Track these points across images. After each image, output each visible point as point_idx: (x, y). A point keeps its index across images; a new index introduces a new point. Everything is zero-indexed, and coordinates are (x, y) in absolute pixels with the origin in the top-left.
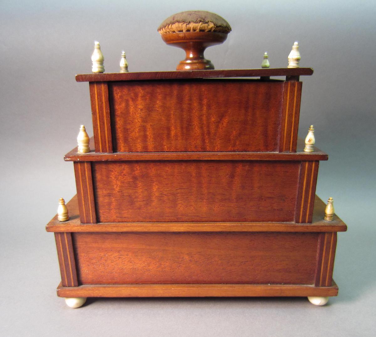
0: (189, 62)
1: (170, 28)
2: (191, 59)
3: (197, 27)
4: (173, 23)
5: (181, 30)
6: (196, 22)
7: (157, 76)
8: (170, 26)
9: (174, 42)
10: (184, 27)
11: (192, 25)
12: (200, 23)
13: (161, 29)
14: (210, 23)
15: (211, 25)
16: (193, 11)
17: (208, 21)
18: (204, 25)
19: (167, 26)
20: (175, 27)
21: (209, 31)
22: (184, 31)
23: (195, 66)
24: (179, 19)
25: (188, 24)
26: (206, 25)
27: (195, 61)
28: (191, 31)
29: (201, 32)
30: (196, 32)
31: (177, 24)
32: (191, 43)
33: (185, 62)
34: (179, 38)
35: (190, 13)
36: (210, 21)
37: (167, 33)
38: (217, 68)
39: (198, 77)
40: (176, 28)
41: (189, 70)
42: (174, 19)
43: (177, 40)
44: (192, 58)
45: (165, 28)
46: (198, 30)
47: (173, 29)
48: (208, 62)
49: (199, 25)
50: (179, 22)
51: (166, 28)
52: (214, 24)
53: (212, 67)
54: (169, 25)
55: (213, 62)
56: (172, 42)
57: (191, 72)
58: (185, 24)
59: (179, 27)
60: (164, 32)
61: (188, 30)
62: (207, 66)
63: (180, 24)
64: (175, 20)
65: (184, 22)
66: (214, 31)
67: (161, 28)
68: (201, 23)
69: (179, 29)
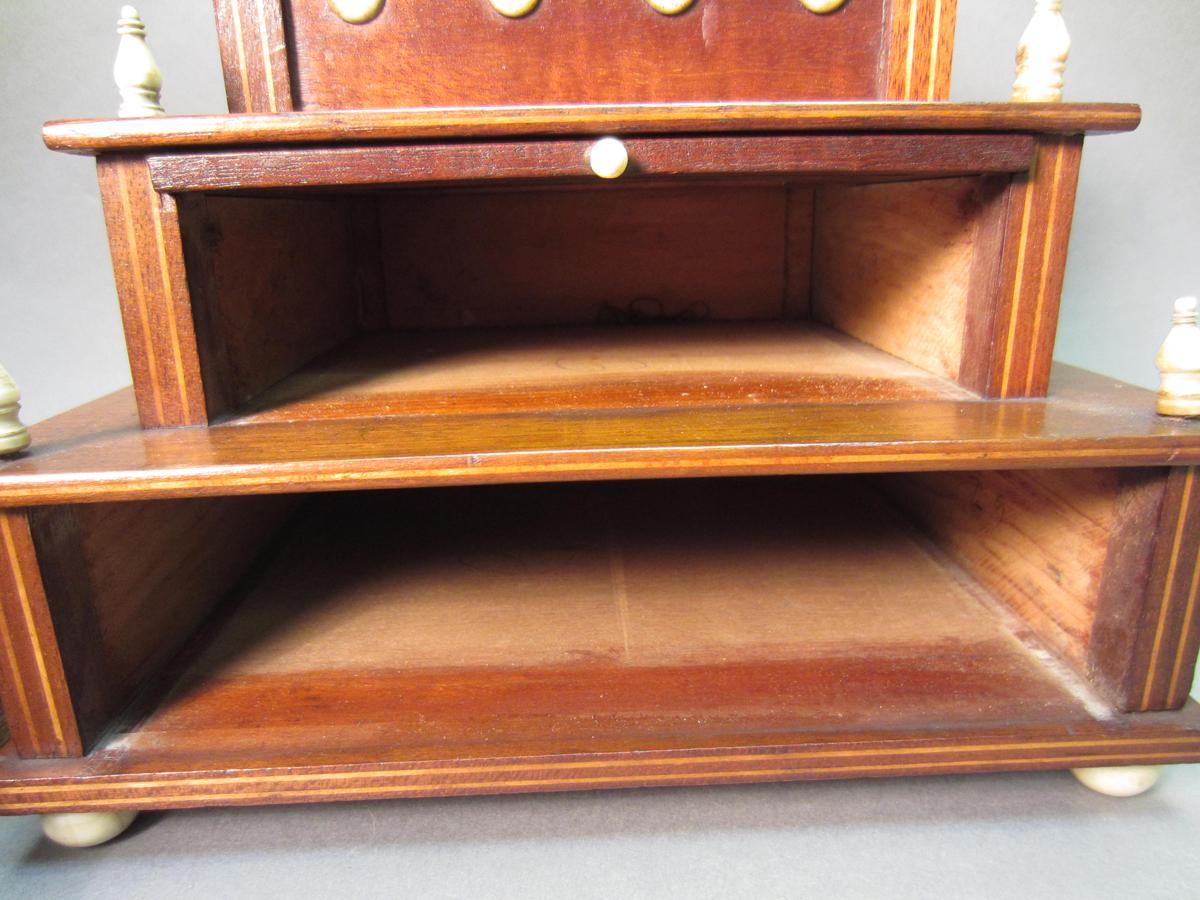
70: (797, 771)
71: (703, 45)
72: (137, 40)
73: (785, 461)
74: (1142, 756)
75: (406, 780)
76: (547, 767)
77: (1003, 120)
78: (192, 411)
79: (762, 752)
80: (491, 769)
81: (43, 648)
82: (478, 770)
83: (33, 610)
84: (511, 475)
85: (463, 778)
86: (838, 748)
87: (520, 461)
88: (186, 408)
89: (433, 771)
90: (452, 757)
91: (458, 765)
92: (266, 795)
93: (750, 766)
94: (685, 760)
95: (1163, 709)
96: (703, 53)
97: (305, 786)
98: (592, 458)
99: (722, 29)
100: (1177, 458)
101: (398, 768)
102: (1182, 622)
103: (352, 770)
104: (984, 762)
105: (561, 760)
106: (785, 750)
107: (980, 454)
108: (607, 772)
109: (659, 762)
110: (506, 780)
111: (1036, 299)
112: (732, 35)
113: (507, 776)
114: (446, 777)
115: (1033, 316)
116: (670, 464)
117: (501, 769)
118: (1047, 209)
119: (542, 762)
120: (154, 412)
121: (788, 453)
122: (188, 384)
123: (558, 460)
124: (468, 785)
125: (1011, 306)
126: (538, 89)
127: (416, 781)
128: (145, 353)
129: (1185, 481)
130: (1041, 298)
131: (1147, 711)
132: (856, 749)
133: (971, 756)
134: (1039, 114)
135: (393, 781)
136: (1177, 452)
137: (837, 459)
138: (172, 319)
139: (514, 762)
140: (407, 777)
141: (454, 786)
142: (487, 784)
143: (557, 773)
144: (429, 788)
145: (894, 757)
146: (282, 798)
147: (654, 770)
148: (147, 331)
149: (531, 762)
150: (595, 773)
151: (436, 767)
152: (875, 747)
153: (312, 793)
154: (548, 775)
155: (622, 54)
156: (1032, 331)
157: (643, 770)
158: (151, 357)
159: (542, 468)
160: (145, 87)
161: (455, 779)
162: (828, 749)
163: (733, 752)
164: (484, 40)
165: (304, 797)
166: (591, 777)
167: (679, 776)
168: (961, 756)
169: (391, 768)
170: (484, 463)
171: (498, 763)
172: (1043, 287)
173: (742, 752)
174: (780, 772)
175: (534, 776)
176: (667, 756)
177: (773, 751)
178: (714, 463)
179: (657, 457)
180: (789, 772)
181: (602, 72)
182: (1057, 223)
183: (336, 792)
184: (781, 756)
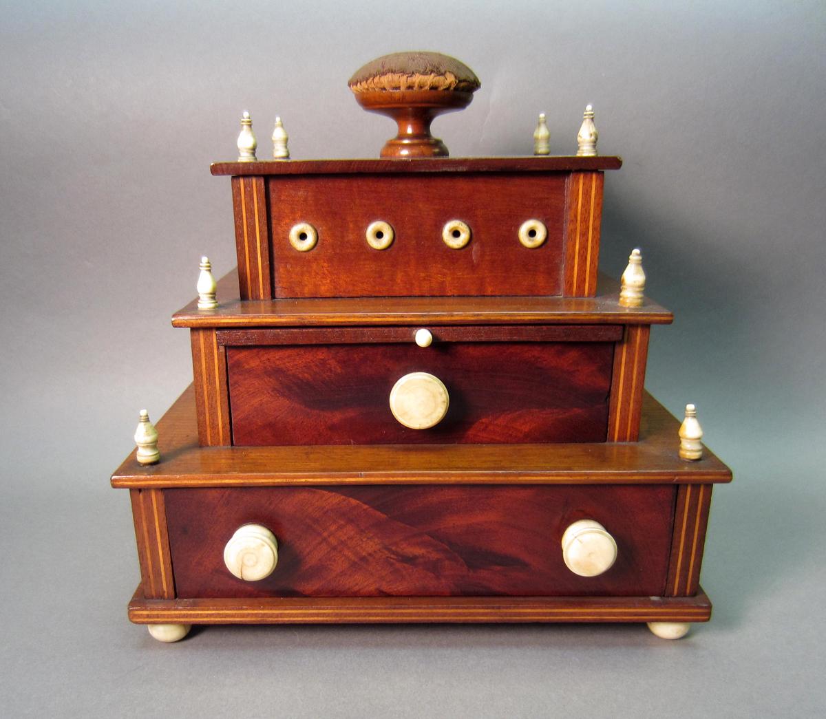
0: (406, 142)
1: (378, 83)
2: (409, 137)
3: (426, 81)
4: (383, 73)
5: (398, 86)
6: (425, 73)
7: (352, 167)
8: (376, 79)
9: (383, 106)
10: (403, 81)
11: (417, 79)
12: (431, 74)
13: (359, 84)
14: (448, 74)
15: (450, 79)
16: (416, 53)
17: (445, 72)
18: (438, 78)
19: (372, 78)
20: (386, 80)
21: (445, 89)
22: (403, 89)
23: (416, 151)
24: (393, 66)
25: (411, 76)
26: (441, 78)
27: (416, 141)
28: (415, 89)
29: (433, 91)
30: (423, 89)
31: (389, 76)
32: (410, 109)
33: (398, 142)
34: (391, 100)
35: (412, 56)
36: (449, 72)
37: (370, 90)
38: (454, 154)
39: (423, 170)
40: (389, 82)
41: (407, 156)
42: (383, 67)
43: (389, 103)
44: (410, 134)
45: (366, 82)
46: (427, 88)
47: (381, 83)
48: (438, 143)
49: (430, 79)
50: (393, 72)
51: (369, 82)
52: (456, 77)
53: (444, 152)
54: (375, 76)
55: (447, 143)
56: (378, 106)
57: (410, 162)
58: (405, 77)
59: (393, 81)
60: (364, 89)
61: (410, 87)
62: (437, 150)
63: (396, 77)
64: (386, 69)
65: (403, 72)
66: (455, 89)
67: (358, 82)
68: (433, 75)
69: (394, 85)
70: (505, 618)
71: (473, 261)
72: (208, 273)
73: (497, 479)
74: (672, 617)
75: (324, 615)
76: (389, 611)
77: (607, 320)
78: (224, 440)
79: (488, 608)
80: (362, 611)
81: (163, 549)
82: (356, 611)
83: (161, 532)
84: (377, 481)
85: (350, 615)
86: (523, 608)
87: (381, 476)
88: (221, 439)
89: (337, 611)
90: (345, 605)
91: (348, 609)
92: (259, 619)
93: (483, 614)
94: (452, 611)
95: (685, 596)
96: (473, 266)
97: (277, 616)
98: (413, 475)
99: (482, 256)
100: (677, 481)
101: (320, 609)
102: (691, 554)
103: (299, 609)
104: (595, 617)
105: (394, 609)
106: (499, 608)
107: (586, 477)
108: (416, 615)
109: (441, 611)
110: (369, 616)
111: (630, 396)
112: (487, 258)
113: (370, 615)
114: (342, 614)
115: (629, 404)
116: (447, 479)
117: (367, 611)
118: (634, 355)
119: (385, 609)
120: (206, 440)
121: (499, 475)
122: (223, 428)
123: (398, 476)
124: (351, 618)
125: (618, 399)
126: (390, 282)
127: (328, 615)
128: (205, 414)
129: (687, 489)
130: (632, 396)
131: (677, 596)
132: (532, 609)
133: (588, 614)
134: (624, 318)
135: (318, 615)
136: (677, 478)
137: (521, 478)
138: (219, 398)
139: (372, 608)
140: (324, 613)
141: (345, 618)
142: (360, 618)
143: (393, 614)
144: (334, 619)
145: (550, 613)
146: (266, 621)
147: (438, 615)
148: (207, 403)
149: (381, 609)
150: (411, 614)
151: (337, 609)
152: (541, 608)
153: (280, 619)
154: (388, 615)
155: (432, 266)
156: (629, 411)
157: (433, 614)
158: (207, 415)
159: (391, 479)
160: (211, 294)
161: (346, 615)
162: (518, 608)
163: (475, 608)
164: (365, 259)
165: (276, 621)
166: (408, 617)
167: (449, 618)
168: (583, 614)
169: (317, 609)
170: (366, 476)
171: (366, 609)
172: (633, 391)
173: (479, 608)
174: (497, 618)
175: (382, 615)
176: (443, 608)
177: (493, 608)
178: (466, 479)
179: (440, 475)
180: (501, 618)
181: (422, 275)
182: (639, 362)
183: (291, 619)
184: (497, 611)
